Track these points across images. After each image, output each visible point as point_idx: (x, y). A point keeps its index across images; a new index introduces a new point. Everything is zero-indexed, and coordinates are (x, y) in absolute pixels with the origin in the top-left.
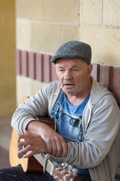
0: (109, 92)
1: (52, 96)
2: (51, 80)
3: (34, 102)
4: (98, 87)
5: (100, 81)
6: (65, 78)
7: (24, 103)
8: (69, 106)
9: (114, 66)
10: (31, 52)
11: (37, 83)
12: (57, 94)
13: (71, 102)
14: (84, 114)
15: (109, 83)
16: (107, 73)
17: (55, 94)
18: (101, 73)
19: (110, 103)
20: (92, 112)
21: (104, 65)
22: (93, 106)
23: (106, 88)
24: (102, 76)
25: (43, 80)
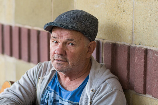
0: (112, 75)
1: (40, 80)
2: (39, 61)
3: (20, 89)
4: (99, 69)
5: (101, 61)
6: (56, 52)
7: (8, 91)
8: (62, 91)
9: (118, 43)
10: (16, 27)
11: (23, 64)
12: (47, 77)
13: (64, 86)
14: (81, 102)
15: (111, 64)
16: (109, 51)
17: (45, 77)
18: (101, 51)
19: (114, 89)
20: (91, 100)
21: (105, 41)
22: (92, 93)
23: (108, 71)
24: (103, 55)
25: (29, 60)
